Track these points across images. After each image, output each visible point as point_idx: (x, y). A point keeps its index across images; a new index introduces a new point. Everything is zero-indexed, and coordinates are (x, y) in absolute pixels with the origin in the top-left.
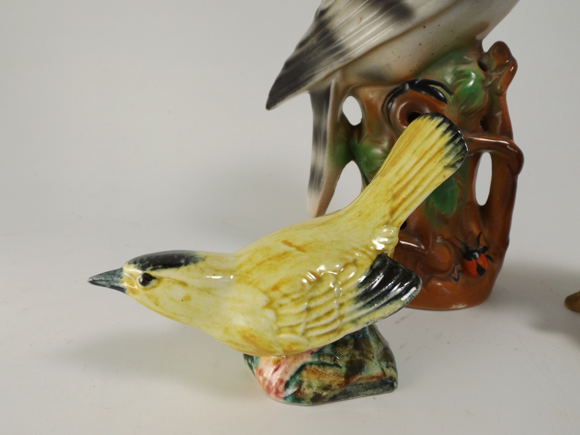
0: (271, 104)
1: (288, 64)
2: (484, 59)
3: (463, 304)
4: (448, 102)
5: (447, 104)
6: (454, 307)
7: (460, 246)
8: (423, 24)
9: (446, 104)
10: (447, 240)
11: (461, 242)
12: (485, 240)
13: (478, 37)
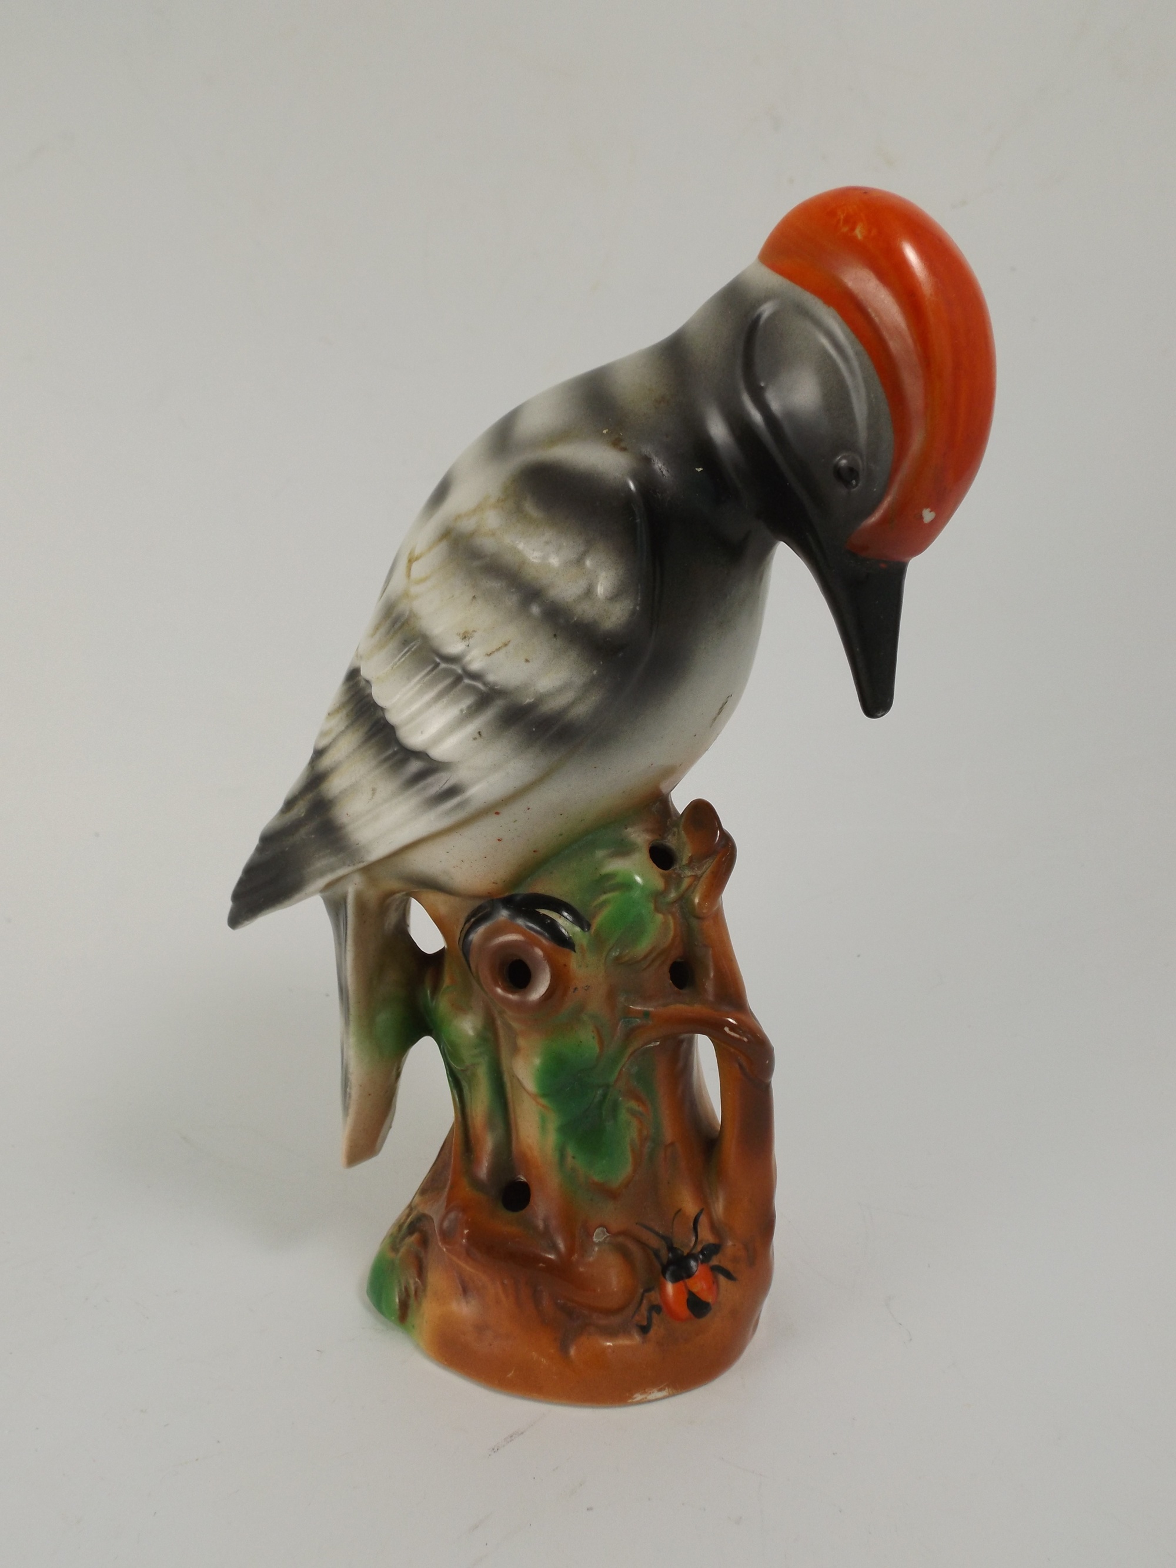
0: (236, 919)
1: (268, 840)
2: (670, 837)
3: (660, 1390)
4: (577, 948)
5: (575, 951)
6: (638, 1397)
7: (654, 1242)
8: (493, 809)
9: (573, 953)
10: (623, 1233)
11: (657, 1234)
12: (713, 1227)
13: (664, 787)
